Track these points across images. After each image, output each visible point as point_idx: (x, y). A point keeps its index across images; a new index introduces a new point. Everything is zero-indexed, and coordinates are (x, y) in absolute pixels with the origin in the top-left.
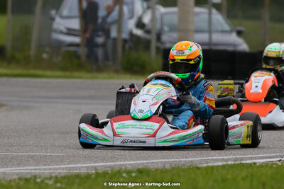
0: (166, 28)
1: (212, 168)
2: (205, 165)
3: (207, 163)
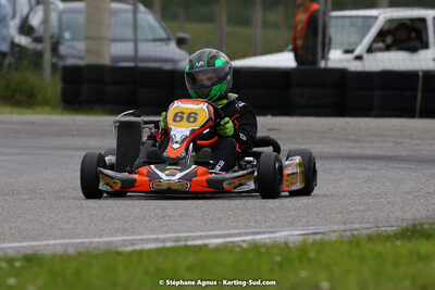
0: (67, 35)
1: (141, 253)
2: (129, 249)
3: (133, 245)
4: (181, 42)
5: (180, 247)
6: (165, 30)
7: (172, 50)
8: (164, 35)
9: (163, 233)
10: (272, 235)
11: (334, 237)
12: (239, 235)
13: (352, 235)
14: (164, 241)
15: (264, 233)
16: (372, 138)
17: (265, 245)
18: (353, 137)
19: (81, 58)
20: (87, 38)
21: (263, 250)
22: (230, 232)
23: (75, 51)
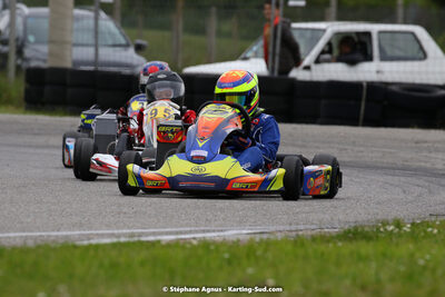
0: (31, 38)
1: (97, 247)
2: (86, 243)
3: (89, 239)
4: (139, 48)
5: (134, 243)
6: (124, 36)
7: (130, 56)
8: (123, 41)
9: (118, 229)
10: (222, 234)
11: (280, 236)
12: (190, 232)
13: (297, 235)
14: (119, 236)
15: (214, 231)
16: (316, 144)
17: (214, 243)
18: (300, 143)
19: (44, 61)
20: (51, 42)
21: (212, 247)
22: (182, 229)
23: (39, 54)
